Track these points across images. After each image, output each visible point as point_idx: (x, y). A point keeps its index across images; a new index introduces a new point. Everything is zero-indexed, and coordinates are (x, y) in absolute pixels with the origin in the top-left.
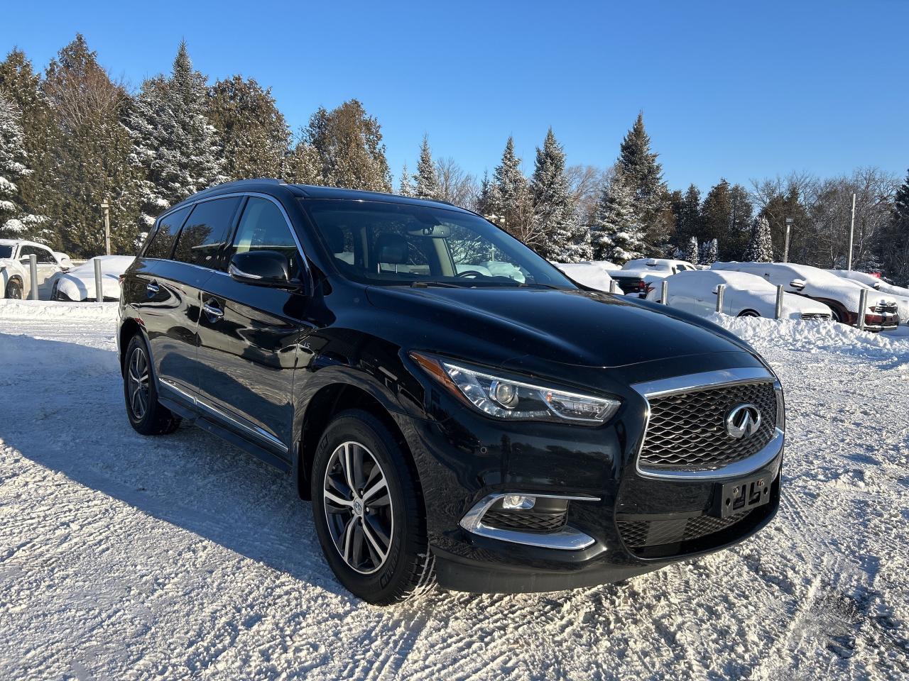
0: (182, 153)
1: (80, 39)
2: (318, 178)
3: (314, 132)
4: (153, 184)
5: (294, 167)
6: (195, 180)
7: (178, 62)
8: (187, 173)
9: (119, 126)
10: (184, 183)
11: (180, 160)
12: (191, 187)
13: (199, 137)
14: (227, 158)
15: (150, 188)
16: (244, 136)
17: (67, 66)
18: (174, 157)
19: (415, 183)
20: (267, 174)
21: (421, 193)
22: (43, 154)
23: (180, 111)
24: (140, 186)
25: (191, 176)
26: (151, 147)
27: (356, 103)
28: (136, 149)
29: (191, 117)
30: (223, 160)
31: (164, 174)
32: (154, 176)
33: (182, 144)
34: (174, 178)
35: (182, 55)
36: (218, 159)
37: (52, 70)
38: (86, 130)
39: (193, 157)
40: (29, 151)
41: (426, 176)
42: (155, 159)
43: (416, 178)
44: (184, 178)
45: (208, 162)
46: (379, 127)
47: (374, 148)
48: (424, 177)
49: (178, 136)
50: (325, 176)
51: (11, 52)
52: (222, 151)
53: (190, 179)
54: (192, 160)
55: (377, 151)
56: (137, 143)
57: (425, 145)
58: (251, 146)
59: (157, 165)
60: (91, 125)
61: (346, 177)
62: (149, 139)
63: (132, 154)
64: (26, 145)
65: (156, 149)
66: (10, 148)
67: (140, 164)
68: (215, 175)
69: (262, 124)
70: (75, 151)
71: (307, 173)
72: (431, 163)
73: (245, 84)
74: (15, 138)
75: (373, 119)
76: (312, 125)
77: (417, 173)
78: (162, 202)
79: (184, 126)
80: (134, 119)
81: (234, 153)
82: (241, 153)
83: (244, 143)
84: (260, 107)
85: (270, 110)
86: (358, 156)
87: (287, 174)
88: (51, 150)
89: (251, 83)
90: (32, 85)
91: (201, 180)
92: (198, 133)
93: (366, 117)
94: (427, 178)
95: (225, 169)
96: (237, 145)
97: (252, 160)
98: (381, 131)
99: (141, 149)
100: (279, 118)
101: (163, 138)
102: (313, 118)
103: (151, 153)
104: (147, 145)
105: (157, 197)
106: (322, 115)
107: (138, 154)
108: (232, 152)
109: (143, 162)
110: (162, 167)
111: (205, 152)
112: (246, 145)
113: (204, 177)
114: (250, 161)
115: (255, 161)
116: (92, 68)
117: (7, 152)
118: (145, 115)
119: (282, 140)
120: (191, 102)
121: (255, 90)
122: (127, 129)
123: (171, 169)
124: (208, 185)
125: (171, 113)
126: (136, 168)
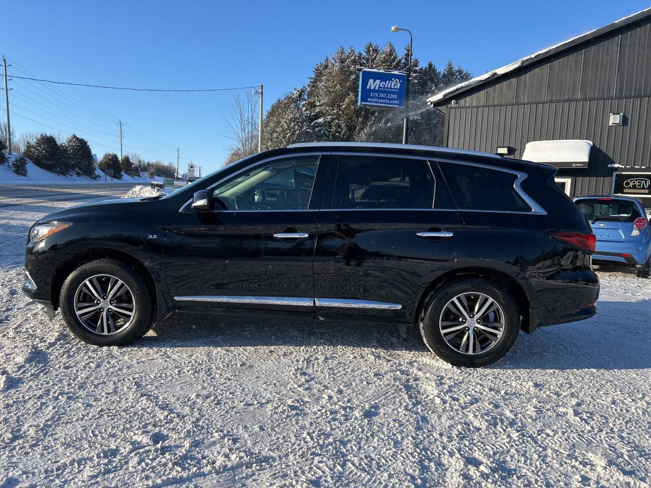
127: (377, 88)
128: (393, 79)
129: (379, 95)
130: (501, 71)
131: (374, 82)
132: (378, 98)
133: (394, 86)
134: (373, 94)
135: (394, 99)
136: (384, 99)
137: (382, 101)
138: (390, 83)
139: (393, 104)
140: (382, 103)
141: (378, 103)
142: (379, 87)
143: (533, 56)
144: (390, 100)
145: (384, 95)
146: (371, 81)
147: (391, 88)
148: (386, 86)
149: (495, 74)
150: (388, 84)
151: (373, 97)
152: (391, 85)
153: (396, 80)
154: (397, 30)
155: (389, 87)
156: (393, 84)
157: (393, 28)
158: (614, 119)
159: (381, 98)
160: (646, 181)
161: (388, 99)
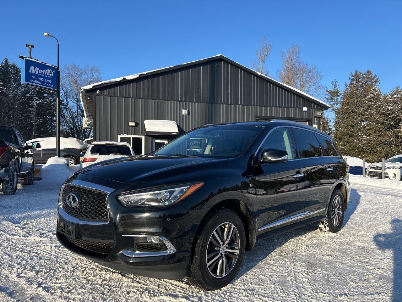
127: (37, 73)
128: (48, 69)
129: (38, 78)
130: (128, 78)
131: (35, 69)
132: (38, 81)
133: (49, 74)
134: (34, 77)
135: (49, 83)
136: (42, 82)
137: (41, 83)
138: (46, 72)
139: (49, 86)
140: (41, 85)
141: (38, 84)
142: (39, 73)
143: (145, 73)
144: (47, 83)
145: (42, 79)
146: (32, 67)
147: (47, 75)
148: (43, 73)
149: (125, 79)
150: (44, 72)
151: (34, 80)
152: (47, 73)
153: (51, 70)
154: (49, 36)
155: (46, 74)
156: (48, 72)
157: (45, 34)
158: (184, 112)
159: (40, 81)
160: (199, 143)
161: (45, 82)
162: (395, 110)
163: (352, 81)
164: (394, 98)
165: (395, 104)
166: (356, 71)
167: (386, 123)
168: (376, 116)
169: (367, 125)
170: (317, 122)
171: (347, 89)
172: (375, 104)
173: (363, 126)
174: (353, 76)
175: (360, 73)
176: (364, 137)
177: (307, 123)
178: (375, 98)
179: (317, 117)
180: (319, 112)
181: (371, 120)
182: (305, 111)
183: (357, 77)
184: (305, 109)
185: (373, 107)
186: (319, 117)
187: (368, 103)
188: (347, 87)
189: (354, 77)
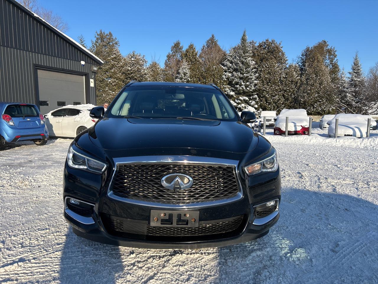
0: (241, 73)
1: (213, 36)
2: (298, 78)
3: (303, 58)
4: (230, 86)
5: (287, 74)
6: (245, 84)
7: (242, 38)
8: (242, 81)
9: (220, 66)
10: (241, 85)
11: (240, 76)
12: (243, 86)
13: (248, 66)
14: (259, 73)
15: (229, 88)
16: (266, 63)
17: (208, 47)
18: (238, 75)
19: (350, 76)
20: (275, 78)
21: (352, 80)
22: (195, 79)
23: (241, 57)
24: (225, 88)
25: (244, 82)
26: (230, 72)
27: (325, 42)
28: (225, 74)
29: (245, 59)
30: (257, 74)
31: (233, 82)
32: (230, 83)
33: (241, 70)
34: (237, 83)
35: (244, 35)
36: (255, 74)
37: (203, 48)
38: (208, 69)
39: (245, 75)
40: (191, 79)
41: (356, 71)
42: (231, 77)
43: (350, 73)
44: (241, 83)
45: (251, 76)
46: (336, 51)
47: (332, 61)
48: (355, 72)
49: (240, 67)
50: (301, 77)
51: (190, 45)
52: (257, 71)
53: (243, 83)
54: (244, 76)
55: (334, 62)
56: (226, 72)
57: (357, 56)
58: (268, 67)
59: (232, 79)
60: (210, 67)
61: (310, 76)
62: (230, 69)
63: (223, 76)
64: (190, 77)
65: (232, 73)
66: (185, 78)
67: (226, 79)
68: (253, 81)
69: (275, 58)
70: (205, 77)
71: (292, 76)
72: (359, 65)
73: (270, 42)
74: (187, 75)
75: (332, 48)
76: (302, 55)
77: (351, 71)
78: (232, 93)
79: (243, 63)
80: (225, 63)
81: (262, 71)
82: (264, 71)
83: (266, 67)
84: (275, 51)
85: (279, 51)
86: (318, 66)
87: (284, 77)
88: (198, 77)
89: (273, 41)
90: (195, 55)
91: (248, 83)
92: (248, 65)
93: (329, 47)
94: (356, 73)
95: (257, 78)
96: (263, 67)
97: (269, 73)
98: (336, 53)
99: (227, 73)
100: (283, 54)
101: (235, 68)
102: (303, 52)
103: (230, 75)
104: (229, 72)
105: (231, 91)
106: (308, 50)
107: (225, 75)
108: (261, 71)
109: (227, 79)
110: (233, 80)
111: (249, 72)
112: (267, 68)
113: (249, 82)
114: (268, 73)
115: (270, 73)
116: (216, 46)
117: (184, 79)
118: (229, 61)
119: (283, 63)
120: (246, 53)
121: (274, 44)
122: (223, 67)
123: (236, 80)
124: (250, 85)
125: (238, 58)
126: (224, 81)
162: (133, 71)
163: (97, 39)
164: (132, 61)
165: (133, 66)
166: (101, 31)
167: (126, 81)
168: (119, 74)
169: (113, 82)
170: (93, 76)
171: (93, 46)
172: (117, 64)
173: (110, 82)
174: (98, 35)
175: (104, 33)
176: (110, 92)
177: (84, 77)
178: (118, 59)
179: (93, 72)
180: (95, 67)
181: (116, 77)
182: (82, 65)
183: (101, 37)
184: (83, 63)
185: (116, 66)
186: (94, 72)
187: (113, 62)
188: (93, 45)
189: (99, 37)
